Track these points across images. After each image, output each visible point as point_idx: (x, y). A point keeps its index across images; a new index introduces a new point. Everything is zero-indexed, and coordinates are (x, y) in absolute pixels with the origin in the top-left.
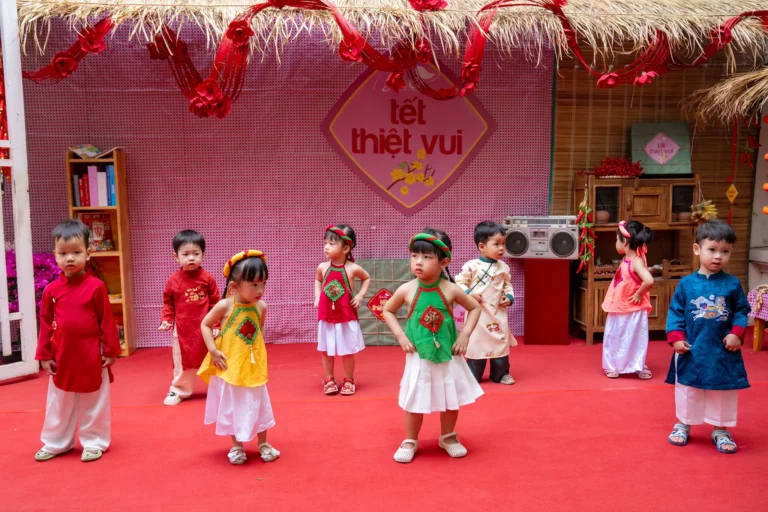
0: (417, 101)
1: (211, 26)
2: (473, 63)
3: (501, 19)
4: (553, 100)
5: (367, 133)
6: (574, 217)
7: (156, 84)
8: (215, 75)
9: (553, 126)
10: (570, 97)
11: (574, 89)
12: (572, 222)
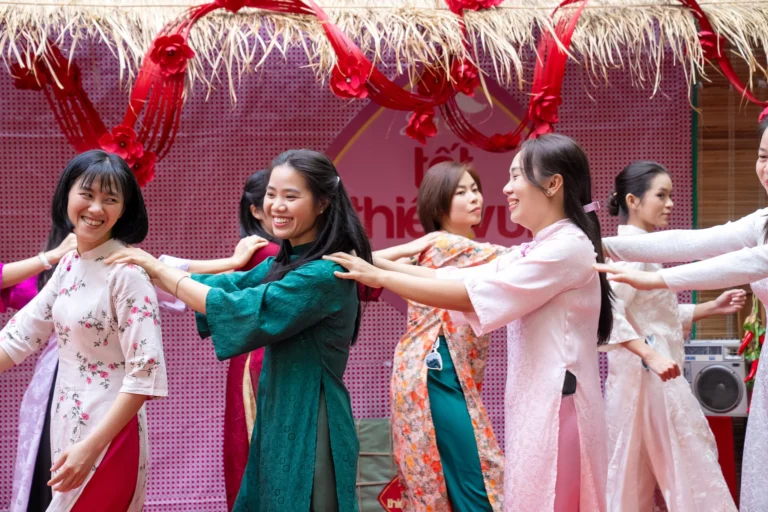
0: (458, 150)
1: (125, 45)
2: (547, 93)
3: (592, 22)
4: (693, 142)
5: (374, 206)
6: (736, 343)
7: (16, 126)
8: (130, 119)
9: (694, 187)
10: (724, 135)
11: (731, 122)
12: (733, 351)
